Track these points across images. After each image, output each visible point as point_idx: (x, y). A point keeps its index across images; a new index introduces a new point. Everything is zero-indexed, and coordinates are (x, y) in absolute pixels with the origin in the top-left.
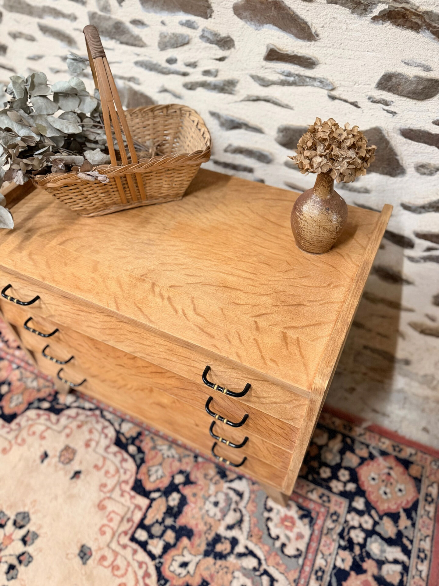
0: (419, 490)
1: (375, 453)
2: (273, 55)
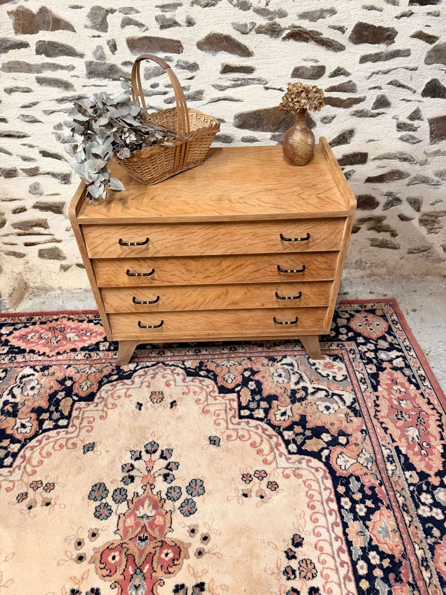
0: (387, 321)
1: (353, 313)
2: (227, 69)
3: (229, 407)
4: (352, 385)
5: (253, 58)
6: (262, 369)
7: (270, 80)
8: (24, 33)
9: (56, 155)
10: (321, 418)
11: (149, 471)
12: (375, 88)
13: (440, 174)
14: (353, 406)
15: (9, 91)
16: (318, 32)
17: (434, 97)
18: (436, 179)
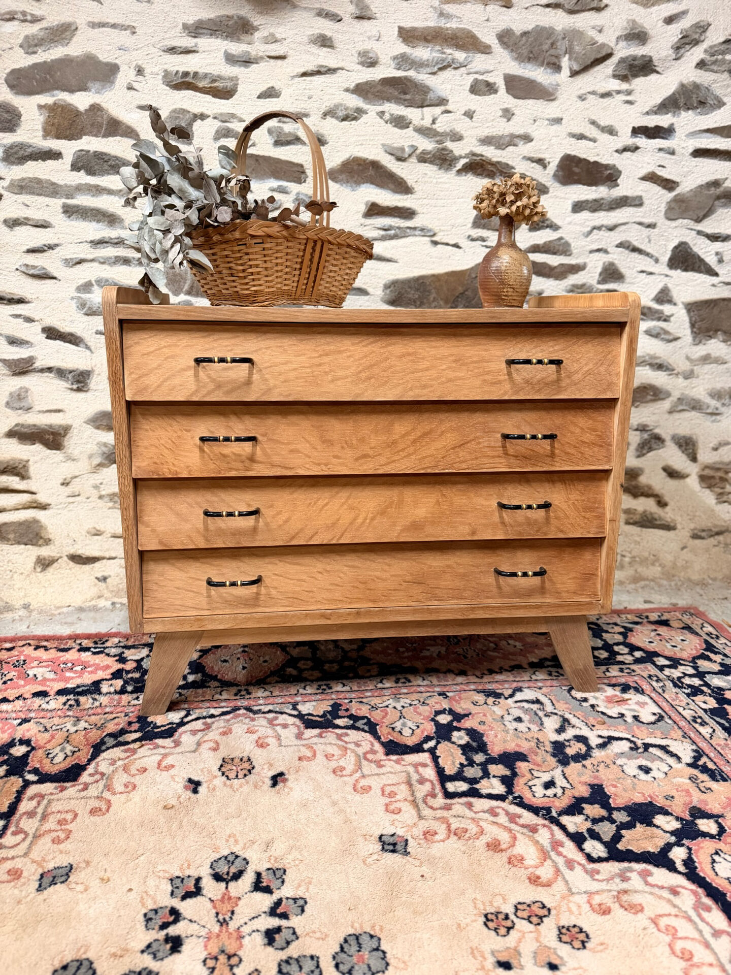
0: (697, 634)
1: (628, 625)
2: (374, 210)
3: (415, 777)
4: (680, 728)
5: (413, 196)
6: (474, 710)
7: (441, 231)
8: (58, 138)
9: (72, 335)
10: (638, 788)
11: (223, 923)
12: (599, 250)
13: (717, 395)
14: (700, 763)
15: (13, 223)
16: (507, 165)
17: (686, 270)
18: (713, 403)
